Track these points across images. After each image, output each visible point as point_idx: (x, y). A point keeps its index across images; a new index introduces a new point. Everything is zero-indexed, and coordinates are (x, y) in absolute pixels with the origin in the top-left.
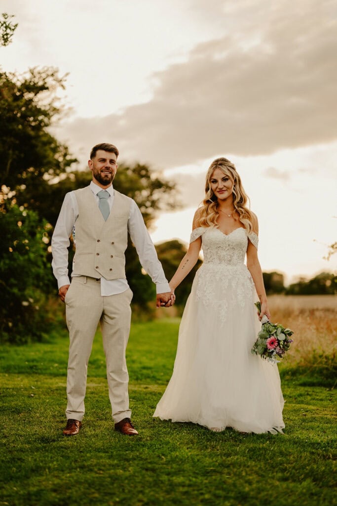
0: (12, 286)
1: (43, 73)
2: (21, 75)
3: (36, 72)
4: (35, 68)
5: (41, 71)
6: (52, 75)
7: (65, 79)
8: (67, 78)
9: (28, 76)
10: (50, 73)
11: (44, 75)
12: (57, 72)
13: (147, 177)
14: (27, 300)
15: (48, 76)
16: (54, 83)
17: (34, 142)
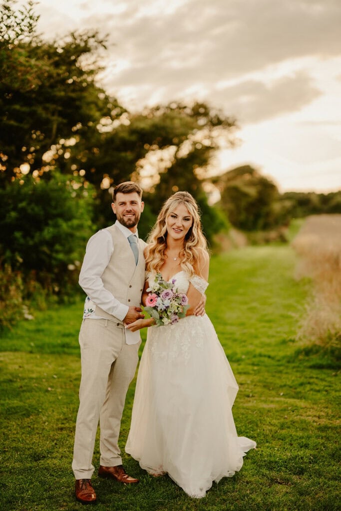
0: (57, 252)
1: (84, 35)
2: (61, 39)
3: (76, 34)
4: (75, 32)
5: (82, 34)
6: (93, 37)
7: (106, 39)
8: (108, 38)
9: (69, 40)
10: (90, 34)
11: (85, 38)
12: (97, 33)
13: (206, 114)
14: (73, 263)
15: (89, 37)
16: (96, 44)
17: (78, 103)
